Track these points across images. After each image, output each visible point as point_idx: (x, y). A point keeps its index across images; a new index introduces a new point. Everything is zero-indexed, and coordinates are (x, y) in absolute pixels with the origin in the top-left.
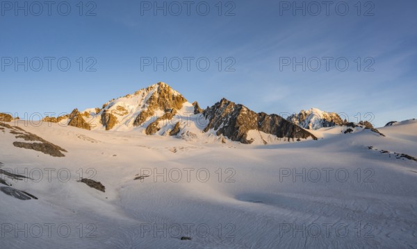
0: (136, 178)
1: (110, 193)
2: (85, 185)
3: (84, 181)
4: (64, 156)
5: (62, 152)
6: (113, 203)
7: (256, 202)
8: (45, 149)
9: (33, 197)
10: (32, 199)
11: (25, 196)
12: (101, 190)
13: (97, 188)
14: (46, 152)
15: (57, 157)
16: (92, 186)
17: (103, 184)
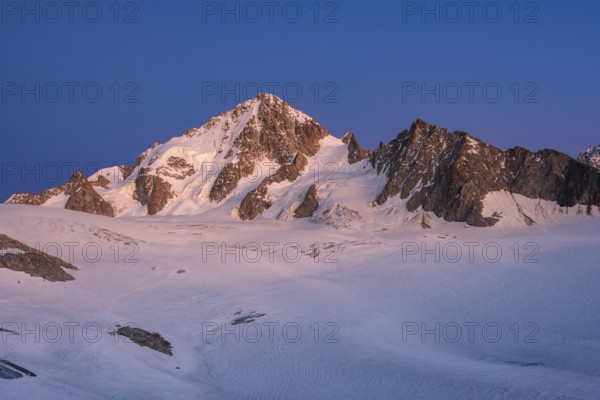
0: (237, 322)
1: (184, 357)
3: (123, 331)
4: (72, 279)
5: (68, 271)
6: (192, 378)
7: (528, 365)
8: (31, 266)
9: (26, 372)
10: (26, 378)
11: (9, 370)
12: (165, 351)
13: (155, 347)
14: (34, 273)
15: (58, 283)
16: (142, 343)
17: (166, 337)
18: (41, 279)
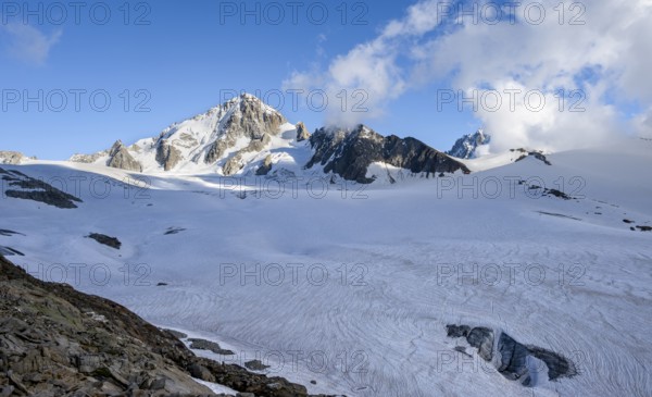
0: (168, 233)
2: (94, 240)
3: (93, 236)
4: (76, 207)
5: (75, 203)
6: (127, 261)
8: (48, 199)
9: (18, 253)
10: (17, 255)
12: (115, 247)
13: (109, 245)
14: (50, 203)
15: (65, 209)
16: (102, 242)
17: (120, 240)
18: (54, 206)
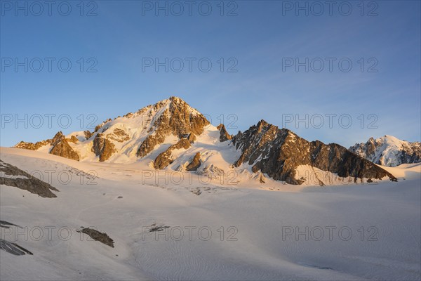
1: (121, 249)
3: (86, 231)
4: (56, 197)
5: (53, 192)
6: (125, 262)
7: (323, 268)
8: (32, 187)
9: (28, 252)
10: (27, 255)
11: (18, 250)
12: (110, 245)
13: (104, 242)
14: (33, 191)
15: (47, 198)
16: (97, 239)
17: (111, 236)
18: (37, 195)
